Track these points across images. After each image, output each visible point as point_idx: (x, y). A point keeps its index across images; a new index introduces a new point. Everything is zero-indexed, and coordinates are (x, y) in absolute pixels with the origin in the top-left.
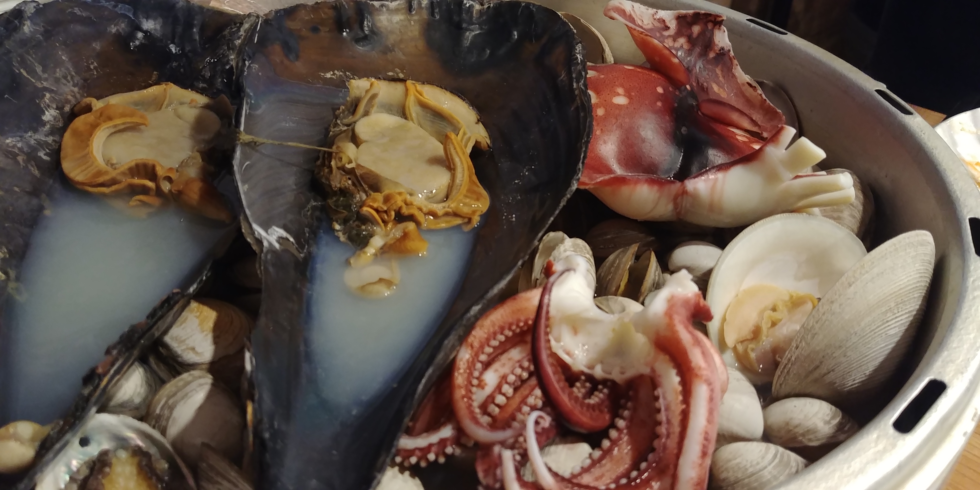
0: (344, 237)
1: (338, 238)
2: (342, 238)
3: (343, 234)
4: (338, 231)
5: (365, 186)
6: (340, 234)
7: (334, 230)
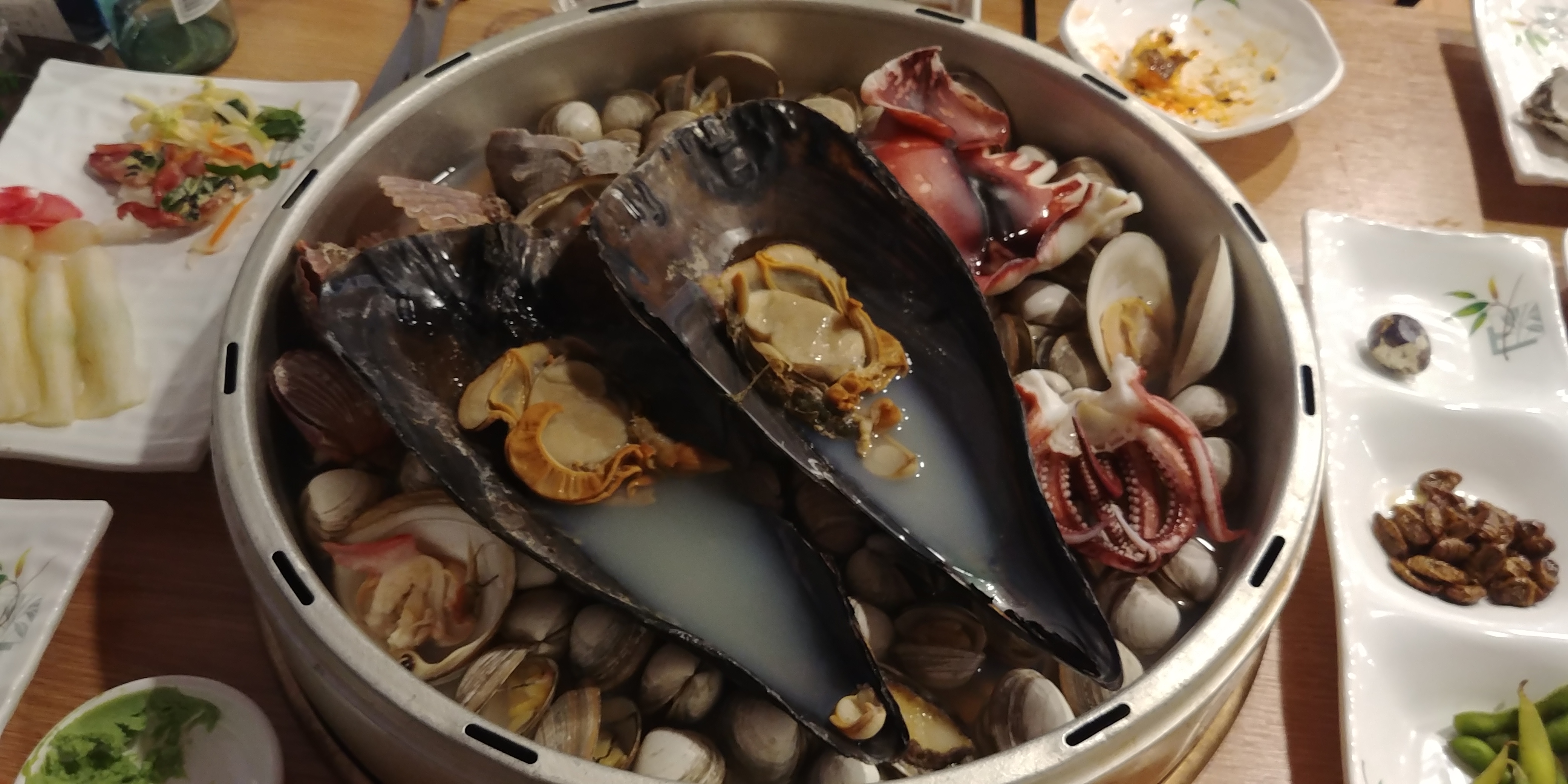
0: (832, 434)
1: (827, 437)
2: (831, 436)
3: (829, 432)
4: (822, 431)
5: (814, 381)
6: (826, 433)
7: (818, 432)
